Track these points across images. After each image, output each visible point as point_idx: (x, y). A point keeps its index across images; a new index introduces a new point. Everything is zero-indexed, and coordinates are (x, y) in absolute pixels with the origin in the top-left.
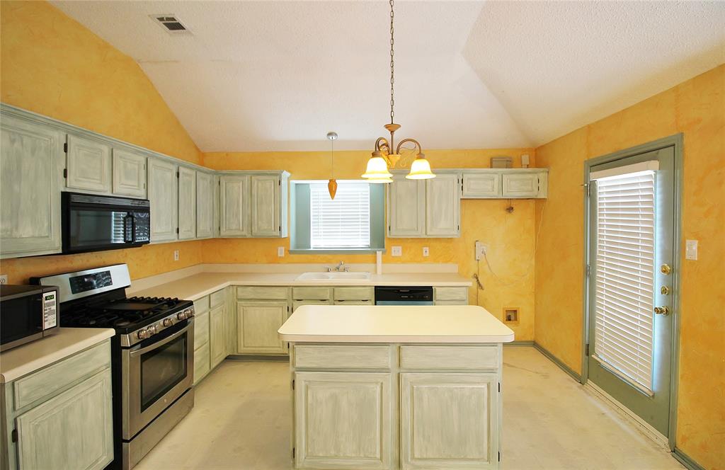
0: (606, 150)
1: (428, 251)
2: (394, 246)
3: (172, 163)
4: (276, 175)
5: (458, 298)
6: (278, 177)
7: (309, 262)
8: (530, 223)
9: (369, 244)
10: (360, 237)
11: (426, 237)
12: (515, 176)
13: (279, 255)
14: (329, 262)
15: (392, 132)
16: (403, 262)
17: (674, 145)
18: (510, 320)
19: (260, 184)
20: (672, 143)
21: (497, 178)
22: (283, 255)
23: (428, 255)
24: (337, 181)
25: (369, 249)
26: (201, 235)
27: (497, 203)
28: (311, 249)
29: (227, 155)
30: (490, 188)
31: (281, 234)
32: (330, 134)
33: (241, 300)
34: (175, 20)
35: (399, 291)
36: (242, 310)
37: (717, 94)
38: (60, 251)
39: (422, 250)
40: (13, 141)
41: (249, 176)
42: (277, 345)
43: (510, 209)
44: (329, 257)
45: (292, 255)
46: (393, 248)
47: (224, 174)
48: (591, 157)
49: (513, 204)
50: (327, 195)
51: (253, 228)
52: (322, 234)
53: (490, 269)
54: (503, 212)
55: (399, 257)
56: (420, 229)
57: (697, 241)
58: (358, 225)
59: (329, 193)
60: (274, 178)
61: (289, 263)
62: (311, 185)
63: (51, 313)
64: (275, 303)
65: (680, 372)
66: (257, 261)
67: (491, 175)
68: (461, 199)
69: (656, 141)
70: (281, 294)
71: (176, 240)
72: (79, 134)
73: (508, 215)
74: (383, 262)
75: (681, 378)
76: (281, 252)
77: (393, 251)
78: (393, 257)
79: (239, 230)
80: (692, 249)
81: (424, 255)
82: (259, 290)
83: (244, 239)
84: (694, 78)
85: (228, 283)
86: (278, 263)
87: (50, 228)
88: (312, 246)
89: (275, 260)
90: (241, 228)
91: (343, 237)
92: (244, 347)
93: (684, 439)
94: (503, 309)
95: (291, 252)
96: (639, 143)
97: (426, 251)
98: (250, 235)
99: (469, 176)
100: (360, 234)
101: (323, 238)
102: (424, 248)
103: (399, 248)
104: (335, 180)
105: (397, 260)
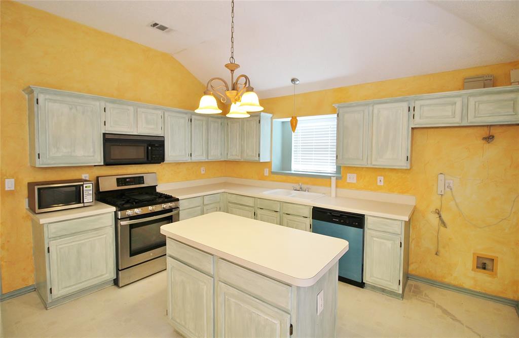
1: (382, 180)
2: (349, 173)
3: (186, 113)
4: (257, 116)
6: (258, 118)
7: (284, 182)
9: (335, 170)
10: (329, 164)
11: (372, 166)
12: (485, 98)
13: (265, 175)
14: (297, 182)
15: (232, 71)
16: (357, 189)
18: (484, 268)
21: (459, 101)
22: (267, 175)
23: (382, 184)
24: (298, 118)
26: (211, 158)
28: (293, 172)
31: (259, 159)
32: (293, 80)
34: (158, 24)
35: (331, 213)
36: (230, 209)
38: (102, 164)
39: (377, 179)
40: (71, 109)
43: (489, 138)
45: (273, 175)
46: (348, 175)
49: (493, 131)
51: (244, 154)
52: (300, 160)
53: (457, 206)
54: (480, 142)
55: (354, 184)
58: (328, 154)
60: (256, 118)
63: (89, 194)
64: (247, 208)
67: (452, 99)
68: (412, 129)
70: (250, 202)
71: (190, 161)
72: (113, 102)
73: (487, 145)
76: (266, 172)
78: (348, 183)
81: (379, 184)
82: (239, 197)
85: (223, 190)
86: (264, 180)
87: (94, 152)
88: (292, 170)
89: (262, 178)
90: (238, 155)
91: (315, 163)
94: (474, 254)
95: (273, 173)
97: (380, 180)
98: (242, 159)
99: (422, 102)
100: (329, 161)
101: (302, 164)
102: (379, 177)
103: (355, 176)
104: (296, 117)
105: (351, 186)
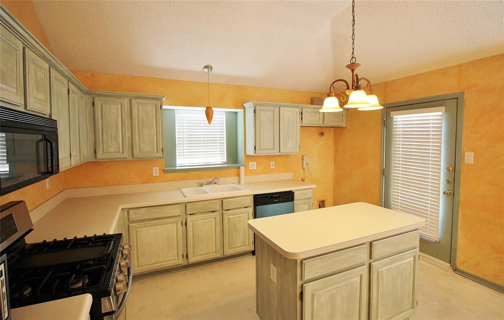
0: (402, 98)
1: (274, 164)
2: (251, 161)
4: (157, 99)
5: (308, 197)
6: (159, 102)
8: (331, 143)
9: (225, 160)
10: (218, 155)
11: (279, 154)
13: (154, 175)
14: (200, 178)
15: (353, 71)
16: (258, 174)
17: (457, 98)
19: (140, 108)
20: (457, 97)
22: (158, 175)
23: (274, 167)
25: (225, 165)
26: (82, 160)
27: (314, 129)
28: (177, 168)
29: (92, 75)
30: (318, 119)
32: (206, 67)
33: (133, 222)
35: (272, 196)
36: (135, 232)
37: (490, 72)
39: (270, 164)
41: (129, 99)
42: (172, 258)
43: (322, 134)
44: (200, 173)
45: (166, 174)
46: (250, 163)
47: (99, 95)
48: (387, 102)
50: (204, 121)
51: (134, 151)
52: (186, 154)
53: (311, 174)
54: (318, 136)
55: (255, 170)
56: (275, 149)
57: (473, 153)
58: (216, 146)
59: (206, 119)
60: (156, 102)
61: (164, 181)
62: (175, 111)
65: (460, 225)
66: (130, 182)
68: (301, 126)
69: (443, 95)
70: (177, 211)
73: (321, 138)
74: (245, 175)
75: (460, 230)
76: (156, 171)
77: (250, 165)
78: (251, 170)
79: (119, 152)
80: (469, 158)
81: (271, 167)
83: (124, 161)
84: (474, 61)
85: (121, 207)
86: (153, 182)
88: (177, 165)
89: (150, 179)
90: (121, 151)
91: (205, 156)
92: (138, 266)
93: (463, 263)
94: (318, 200)
95: (164, 171)
96: (429, 96)
98: (131, 157)
99: (306, 110)
100: (218, 152)
101: (187, 158)
102: (271, 162)
103: (255, 163)
104: (211, 108)
105: (253, 173)
